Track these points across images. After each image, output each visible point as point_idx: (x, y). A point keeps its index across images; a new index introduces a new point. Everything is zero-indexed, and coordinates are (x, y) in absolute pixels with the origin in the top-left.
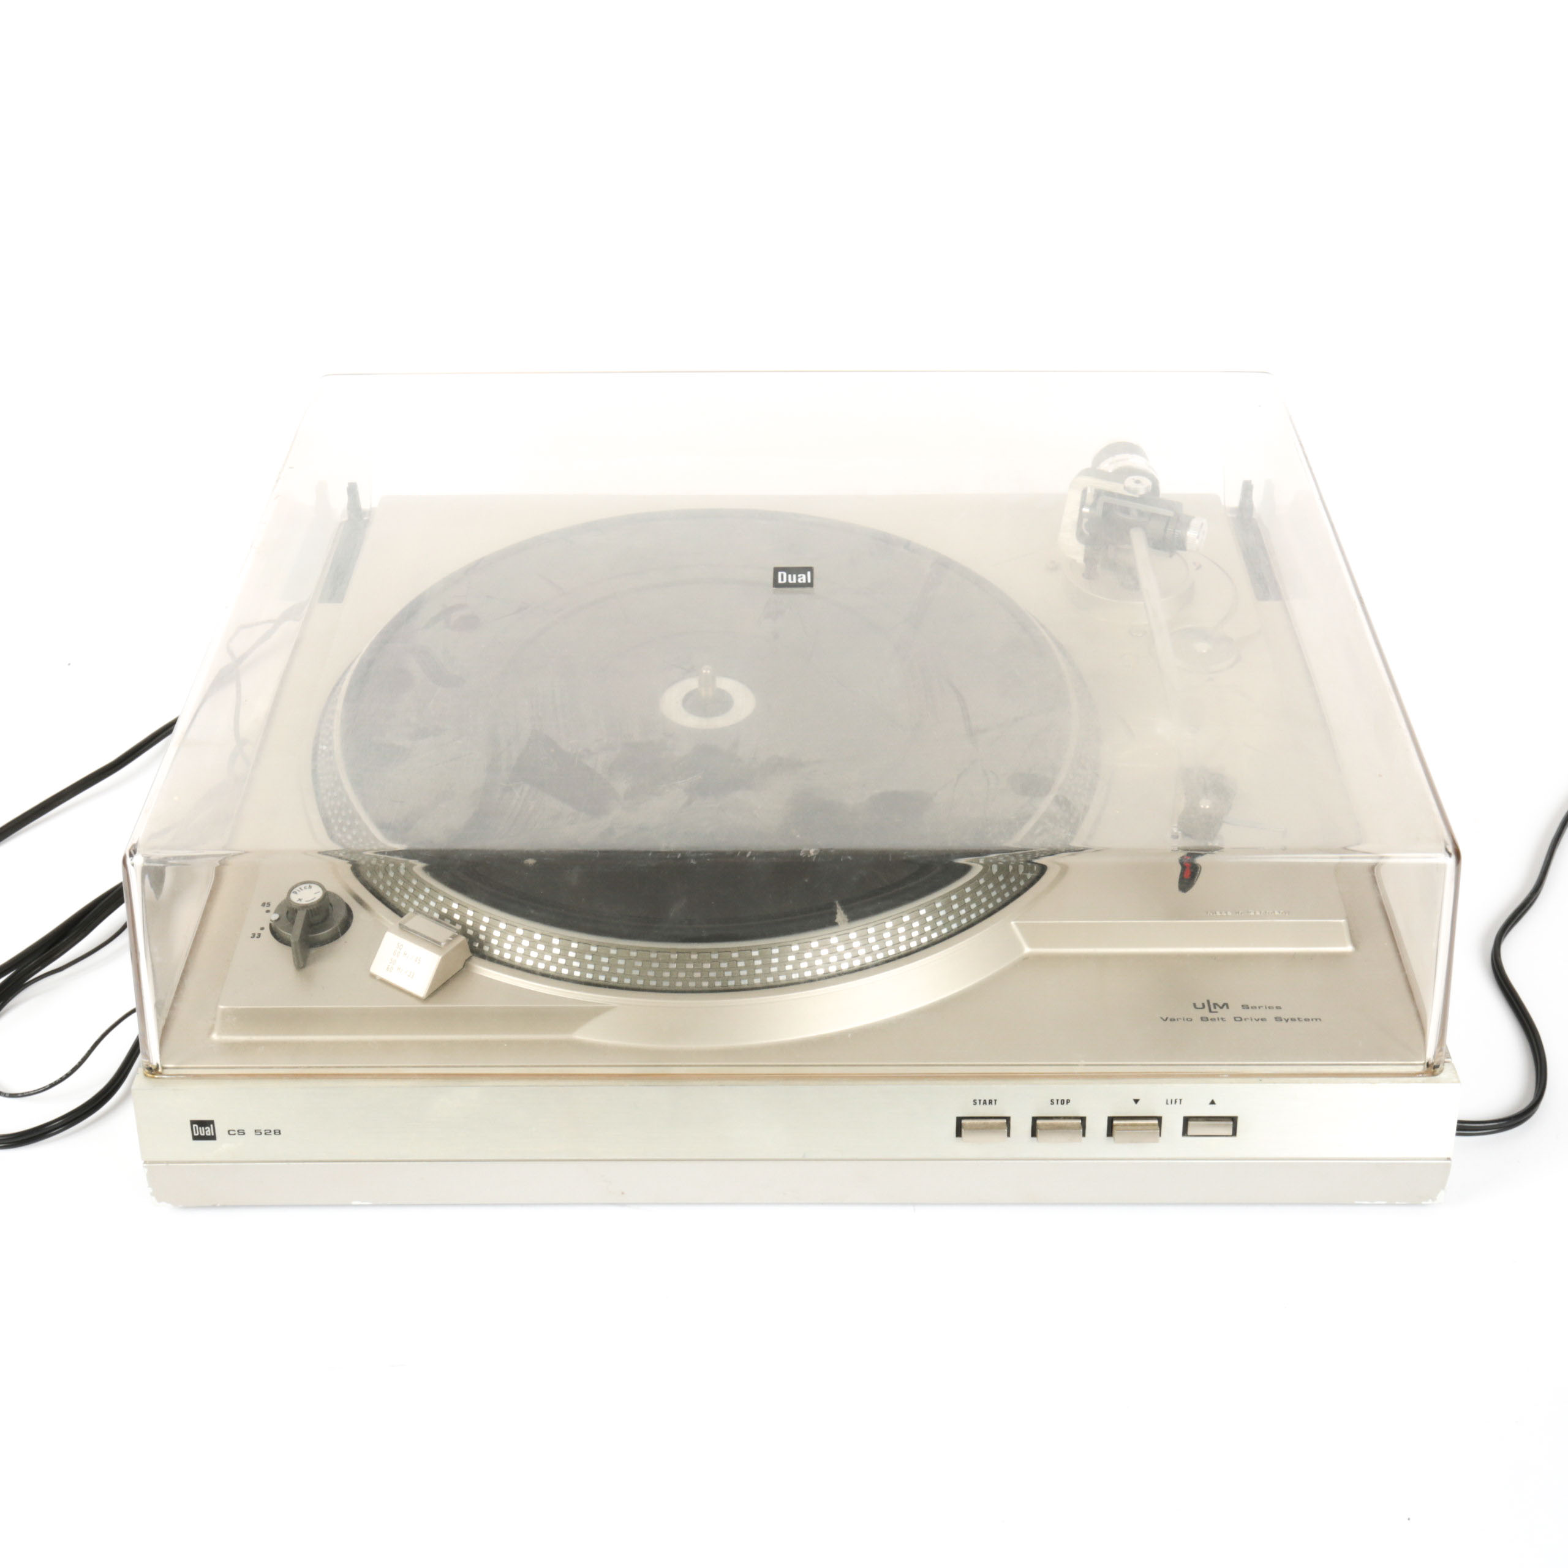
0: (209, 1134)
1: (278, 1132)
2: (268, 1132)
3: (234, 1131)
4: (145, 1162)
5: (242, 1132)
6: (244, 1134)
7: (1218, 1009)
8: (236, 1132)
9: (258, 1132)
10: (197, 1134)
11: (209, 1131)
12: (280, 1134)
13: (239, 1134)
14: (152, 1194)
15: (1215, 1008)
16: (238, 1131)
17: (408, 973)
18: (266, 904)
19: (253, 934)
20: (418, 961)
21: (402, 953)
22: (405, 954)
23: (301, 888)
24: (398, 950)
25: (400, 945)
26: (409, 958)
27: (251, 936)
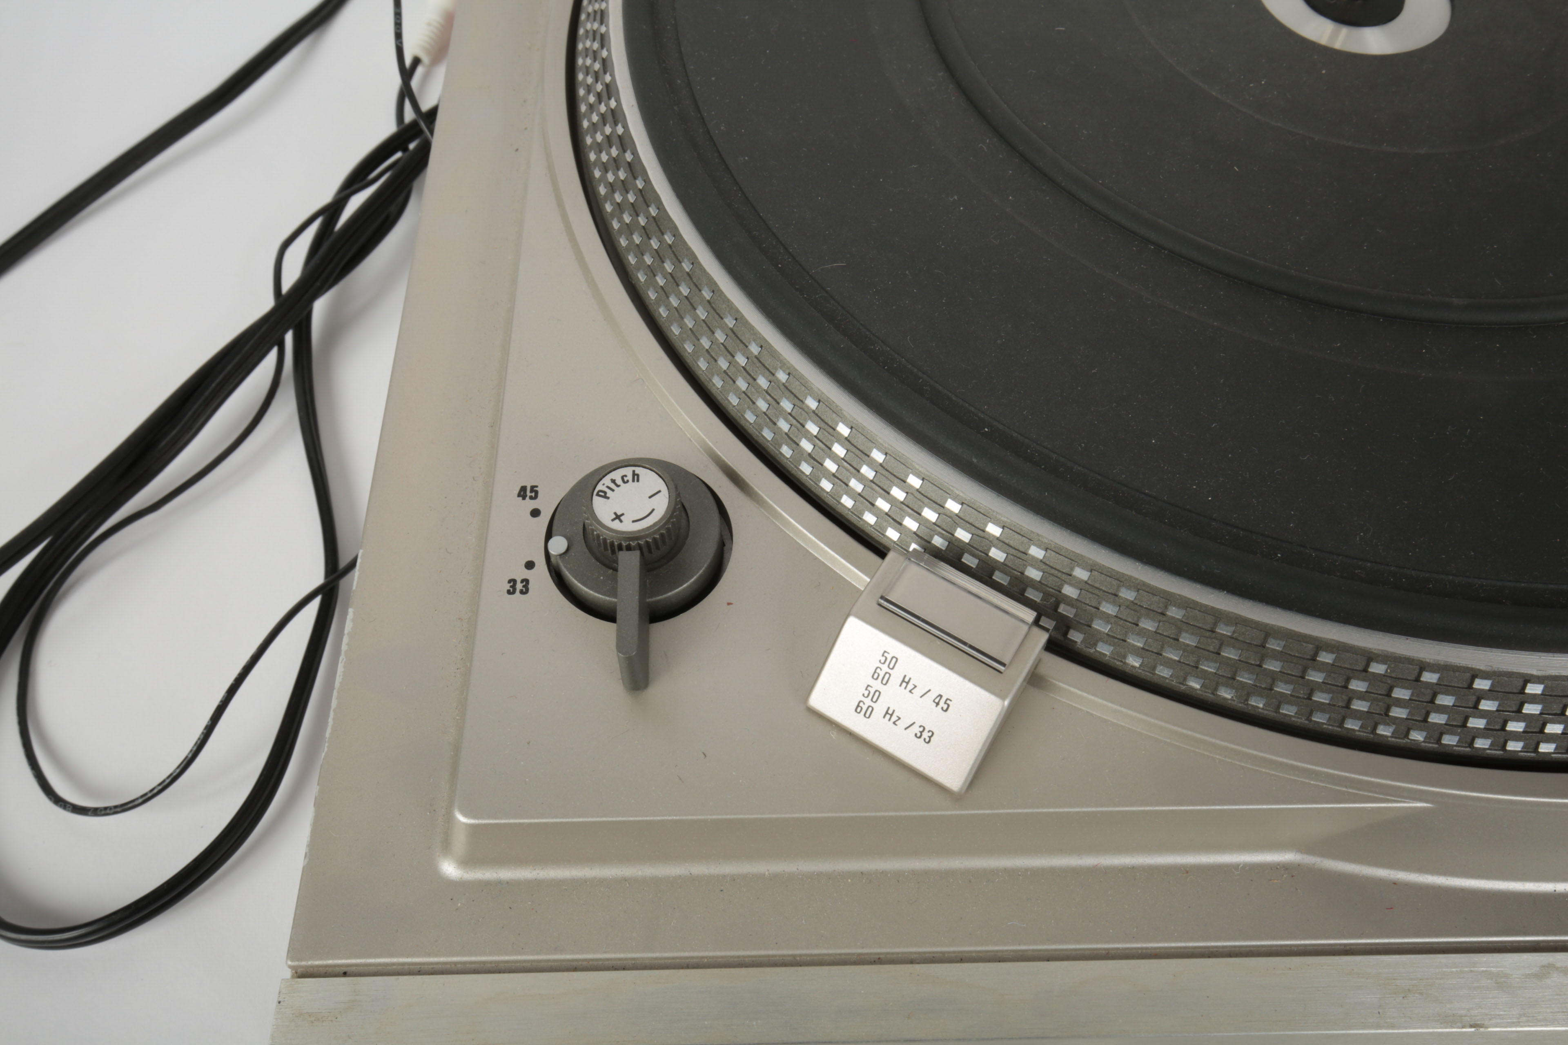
17: (916, 729)
18: (528, 494)
19: (513, 582)
20: (943, 703)
21: (896, 676)
22: (905, 681)
23: (613, 481)
24: (885, 668)
25: (889, 657)
26: (918, 692)
27: (508, 586)
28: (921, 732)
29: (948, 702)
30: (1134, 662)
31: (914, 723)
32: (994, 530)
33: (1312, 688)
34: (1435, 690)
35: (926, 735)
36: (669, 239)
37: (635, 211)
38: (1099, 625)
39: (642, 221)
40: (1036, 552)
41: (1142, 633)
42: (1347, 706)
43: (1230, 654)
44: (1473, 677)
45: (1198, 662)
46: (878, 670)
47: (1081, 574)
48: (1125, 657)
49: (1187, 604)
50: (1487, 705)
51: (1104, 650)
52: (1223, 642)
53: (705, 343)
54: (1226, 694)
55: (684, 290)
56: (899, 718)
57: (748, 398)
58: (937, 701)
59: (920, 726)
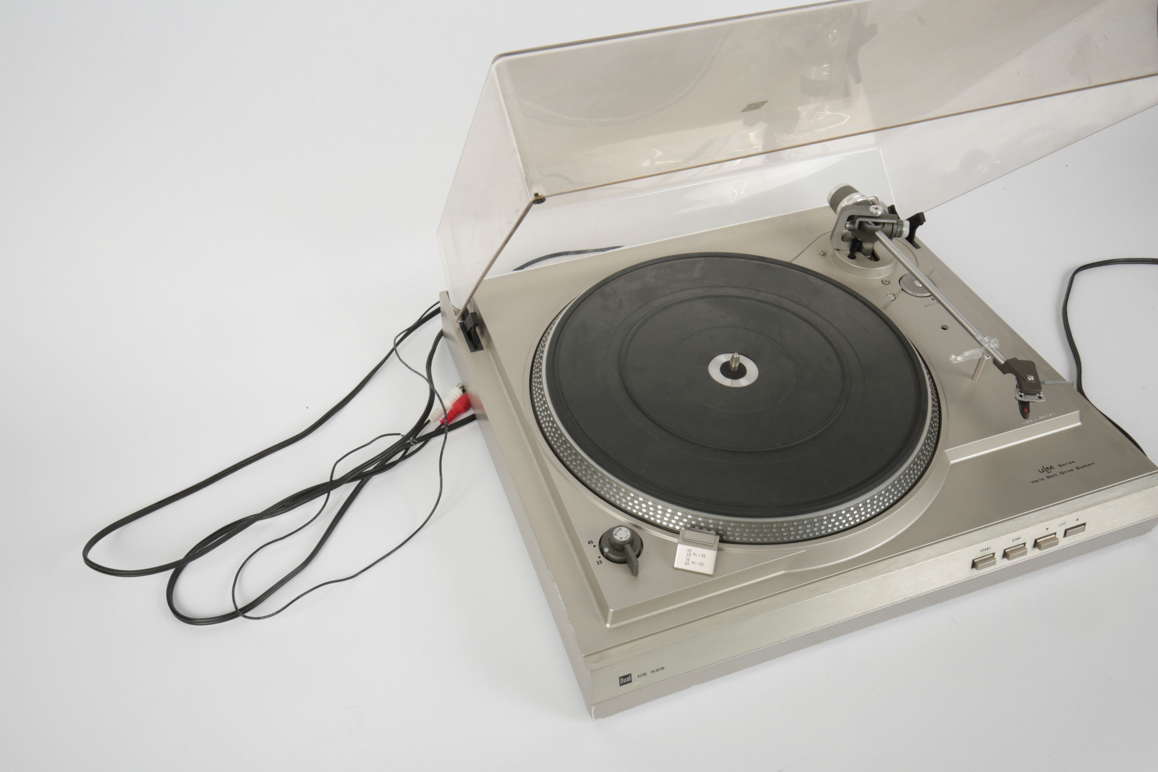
0: (629, 681)
2: (658, 670)
3: (641, 675)
6: (646, 675)
7: (1050, 470)
9: (653, 672)
10: (623, 683)
11: (628, 679)
12: (664, 669)
15: (1049, 470)
17: (699, 564)
18: (591, 542)
19: (597, 562)
20: (703, 556)
21: (692, 554)
22: (694, 554)
23: (616, 531)
24: (689, 553)
25: (689, 550)
26: (697, 555)
27: (597, 563)
28: (701, 565)
29: (705, 555)
30: (738, 539)
32: (700, 519)
33: (774, 533)
34: (797, 526)
36: (592, 469)
37: (580, 465)
38: (729, 533)
39: (584, 467)
40: (711, 521)
41: (738, 532)
42: (783, 535)
43: (756, 531)
44: (803, 521)
45: (750, 535)
46: (687, 554)
47: (721, 523)
48: (736, 539)
49: (745, 523)
50: (808, 526)
51: (731, 538)
52: (754, 528)
53: (611, 493)
54: (758, 540)
55: (601, 481)
56: (696, 563)
57: (626, 504)
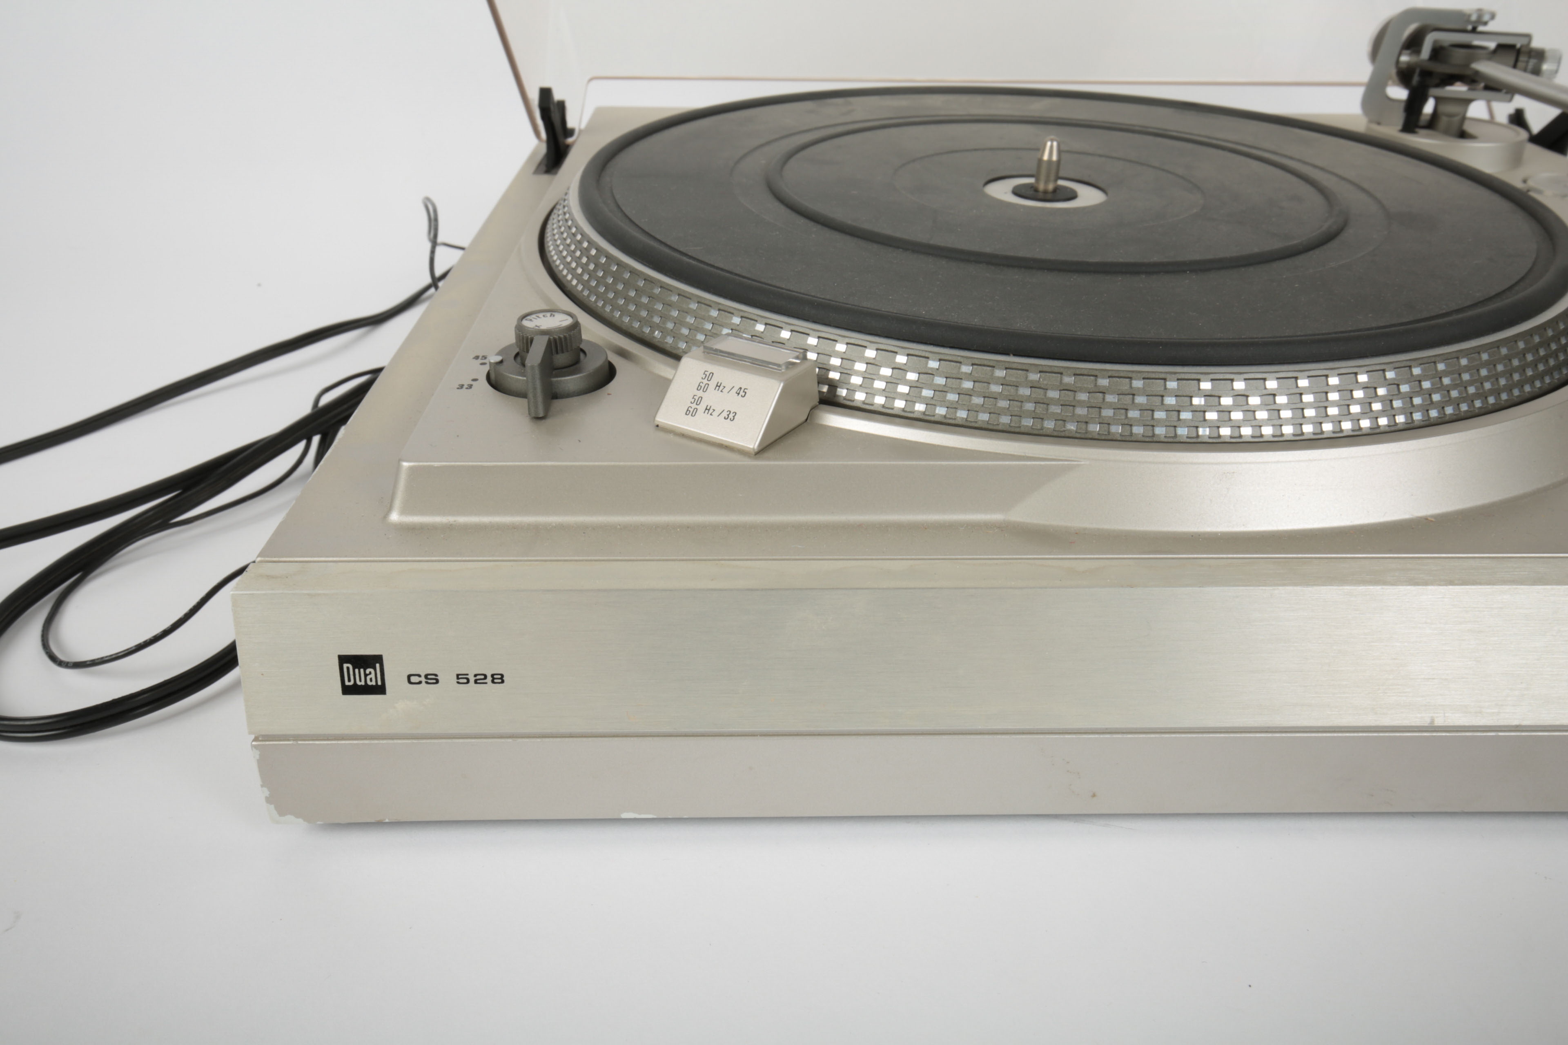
0: (374, 683)
1: (498, 679)
2: (480, 679)
3: (419, 676)
4: (256, 739)
5: (432, 679)
6: (437, 682)
8: (423, 679)
9: (462, 679)
10: (352, 683)
11: (372, 677)
12: (503, 682)
13: (427, 683)
14: (269, 800)
16: (426, 676)
17: (725, 414)
18: (480, 358)
19: (460, 385)
20: (742, 392)
21: (712, 384)
22: (718, 386)
23: (538, 317)
24: (705, 382)
25: (708, 374)
26: (726, 390)
27: (457, 386)
28: (728, 415)
29: (746, 390)
31: (724, 410)
35: (731, 416)
46: (701, 384)
56: (714, 410)
58: (738, 392)
59: (728, 411)
